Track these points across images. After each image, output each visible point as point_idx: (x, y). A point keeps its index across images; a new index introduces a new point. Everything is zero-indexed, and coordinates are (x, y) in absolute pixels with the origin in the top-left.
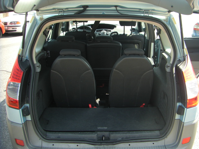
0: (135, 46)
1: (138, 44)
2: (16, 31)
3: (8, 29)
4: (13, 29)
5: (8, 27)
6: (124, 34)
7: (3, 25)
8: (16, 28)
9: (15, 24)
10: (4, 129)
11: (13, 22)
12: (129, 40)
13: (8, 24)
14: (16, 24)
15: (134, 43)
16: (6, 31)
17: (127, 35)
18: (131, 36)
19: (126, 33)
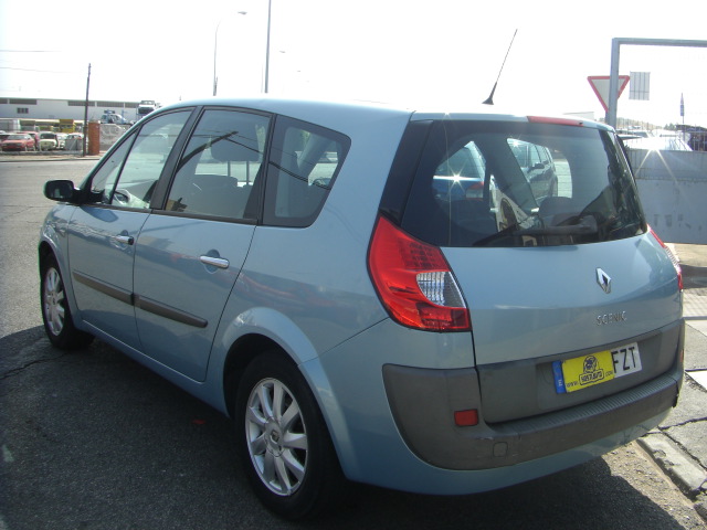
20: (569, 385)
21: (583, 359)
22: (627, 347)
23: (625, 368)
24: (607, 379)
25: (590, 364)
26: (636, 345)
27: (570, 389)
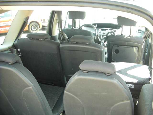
0: (134, 50)
1: (137, 48)
6: (122, 35)
12: (127, 42)
15: (133, 46)
17: (124, 36)
18: (129, 37)
19: (123, 34)
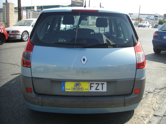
2: (16, 38)
3: (10, 36)
4: (14, 36)
5: (10, 35)
7: (7, 33)
8: (16, 36)
9: (15, 32)
10: (12, 97)
11: (14, 31)
13: (10, 33)
14: (17, 32)
16: (9, 38)
20: (66, 89)
21: (75, 83)
22: (100, 83)
23: (96, 89)
24: (84, 91)
25: (77, 85)
26: (105, 83)
27: (66, 90)
